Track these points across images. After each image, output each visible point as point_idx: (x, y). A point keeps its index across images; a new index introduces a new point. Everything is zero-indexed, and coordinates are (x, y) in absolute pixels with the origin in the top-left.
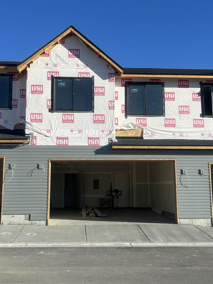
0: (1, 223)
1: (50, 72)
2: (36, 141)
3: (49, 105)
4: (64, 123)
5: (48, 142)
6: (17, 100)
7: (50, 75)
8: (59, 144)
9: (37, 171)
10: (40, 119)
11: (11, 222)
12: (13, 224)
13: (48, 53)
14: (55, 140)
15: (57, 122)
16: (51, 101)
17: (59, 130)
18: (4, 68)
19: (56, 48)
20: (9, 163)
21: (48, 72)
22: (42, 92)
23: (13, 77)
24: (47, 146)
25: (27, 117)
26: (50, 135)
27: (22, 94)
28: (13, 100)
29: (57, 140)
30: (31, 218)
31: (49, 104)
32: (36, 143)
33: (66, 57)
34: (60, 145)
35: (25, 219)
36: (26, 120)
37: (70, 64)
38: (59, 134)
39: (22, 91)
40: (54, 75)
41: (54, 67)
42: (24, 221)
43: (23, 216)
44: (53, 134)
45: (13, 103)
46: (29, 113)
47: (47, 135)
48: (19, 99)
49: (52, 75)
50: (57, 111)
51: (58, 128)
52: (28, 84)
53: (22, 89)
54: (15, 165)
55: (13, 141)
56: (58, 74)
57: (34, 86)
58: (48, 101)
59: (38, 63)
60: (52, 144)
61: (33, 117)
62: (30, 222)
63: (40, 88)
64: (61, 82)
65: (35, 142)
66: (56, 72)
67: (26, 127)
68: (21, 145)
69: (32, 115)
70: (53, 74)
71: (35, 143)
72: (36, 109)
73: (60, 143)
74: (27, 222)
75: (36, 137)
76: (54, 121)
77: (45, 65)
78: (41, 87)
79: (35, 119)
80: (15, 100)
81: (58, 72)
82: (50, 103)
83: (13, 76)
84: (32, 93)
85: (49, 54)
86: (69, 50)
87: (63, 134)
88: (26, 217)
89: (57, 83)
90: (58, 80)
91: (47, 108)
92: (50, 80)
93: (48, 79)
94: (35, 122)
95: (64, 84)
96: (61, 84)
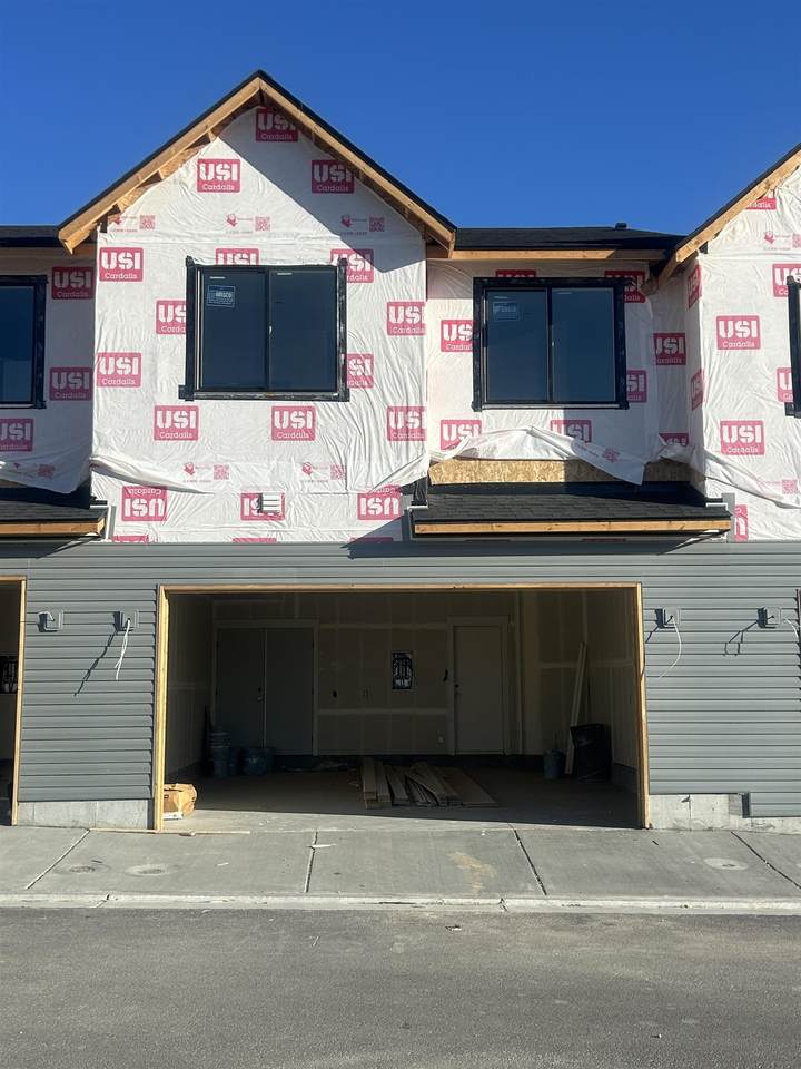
0: (647, 826)
1: (782, 267)
2: (747, 525)
3: (787, 391)
5: (791, 528)
6: (644, 373)
7: (782, 279)
9: (757, 634)
10: (754, 443)
11: (681, 821)
12: (688, 827)
13: (770, 196)
16: (790, 375)
18: (608, 257)
20: (658, 604)
21: (775, 267)
22: (756, 343)
23: (626, 289)
25: (710, 437)
26: (794, 500)
27: (660, 350)
28: (632, 373)
30: (752, 807)
31: (783, 386)
32: (747, 532)
35: (730, 813)
36: (706, 447)
39: (659, 340)
40: (795, 278)
41: (794, 246)
42: (725, 818)
43: (723, 798)
45: (631, 385)
46: (715, 421)
49: (790, 278)
53: (662, 331)
54: (680, 614)
55: (676, 526)
57: (726, 319)
58: (782, 375)
59: (738, 233)
61: (730, 436)
62: (748, 820)
63: (750, 327)
65: (743, 527)
69: (726, 428)
70: (794, 273)
71: (743, 533)
72: (738, 407)
75: (744, 508)
77: (762, 240)
78: (754, 323)
79: (738, 444)
80: (638, 373)
82: (787, 383)
84: (720, 347)
85: (774, 199)
88: (732, 803)
91: (780, 399)
92: (784, 296)
93: (776, 295)
94: (737, 454)
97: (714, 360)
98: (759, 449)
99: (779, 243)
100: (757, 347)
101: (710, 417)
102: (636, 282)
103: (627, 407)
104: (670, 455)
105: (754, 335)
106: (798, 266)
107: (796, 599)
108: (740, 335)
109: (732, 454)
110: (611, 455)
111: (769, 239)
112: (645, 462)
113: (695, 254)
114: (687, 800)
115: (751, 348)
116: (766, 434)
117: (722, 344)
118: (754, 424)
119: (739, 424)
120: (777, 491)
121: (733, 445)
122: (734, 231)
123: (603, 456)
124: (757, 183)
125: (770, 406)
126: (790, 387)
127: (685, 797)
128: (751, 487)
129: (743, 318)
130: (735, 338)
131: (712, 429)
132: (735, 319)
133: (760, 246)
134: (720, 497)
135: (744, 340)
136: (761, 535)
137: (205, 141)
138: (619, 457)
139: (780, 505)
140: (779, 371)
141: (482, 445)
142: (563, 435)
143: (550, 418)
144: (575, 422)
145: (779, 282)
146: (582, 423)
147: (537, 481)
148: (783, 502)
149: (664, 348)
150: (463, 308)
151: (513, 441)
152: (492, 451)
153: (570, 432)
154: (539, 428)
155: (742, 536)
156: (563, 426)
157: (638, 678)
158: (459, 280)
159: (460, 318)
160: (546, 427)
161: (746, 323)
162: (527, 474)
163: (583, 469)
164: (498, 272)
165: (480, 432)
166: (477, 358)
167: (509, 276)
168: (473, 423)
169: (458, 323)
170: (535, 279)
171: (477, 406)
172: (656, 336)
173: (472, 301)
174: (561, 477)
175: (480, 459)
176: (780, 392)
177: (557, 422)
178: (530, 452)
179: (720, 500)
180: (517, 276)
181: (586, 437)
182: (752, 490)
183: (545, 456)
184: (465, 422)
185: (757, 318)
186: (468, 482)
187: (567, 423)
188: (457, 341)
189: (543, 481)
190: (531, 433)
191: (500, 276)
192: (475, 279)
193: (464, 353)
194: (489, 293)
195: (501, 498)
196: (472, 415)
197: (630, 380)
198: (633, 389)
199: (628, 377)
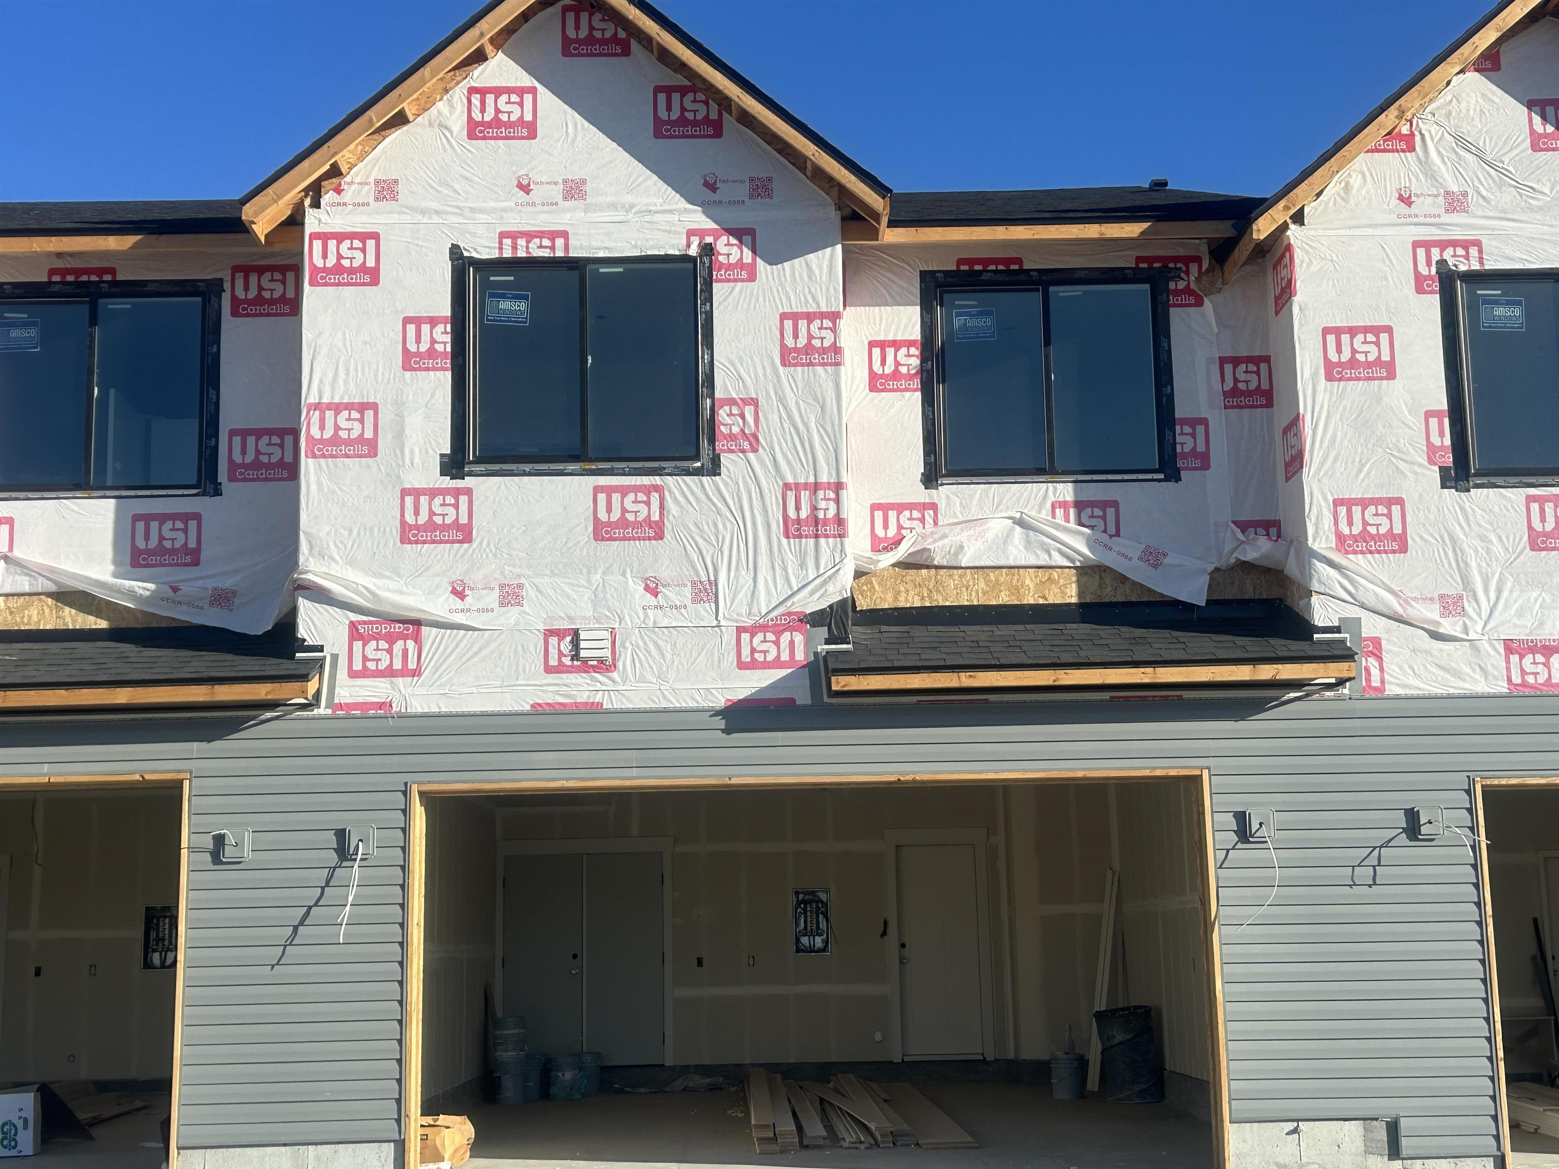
1: (1427, 245)
2: (1382, 670)
3: (1442, 448)
5: (1457, 674)
7: (1429, 264)
8: (1524, 684)
9: (1408, 851)
10: (1391, 535)
13: (1405, 130)
14: (1495, 657)
15: (1497, 548)
16: (1446, 421)
17: (1515, 595)
18: (1142, 233)
19: (1449, 98)
21: (1416, 245)
22: (1389, 370)
24: (1450, 697)
25: (1317, 526)
26: (1460, 627)
27: (1229, 384)
28: (1184, 421)
29: (1508, 661)
30: (1404, 1142)
31: (1436, 440)
32: (1383, 682)
33: (1516, 152)
35: (1367, 1152)
36: (1310, 542)
37: (1547, 191)
38: (1515, 620)
39: (1228, 368)
40: (1451, 262)
41: (1447, 211)
42: (1360, 1159)
43: (1354, 1129)
44: (1481, 623)
45: (1184, 442)
46: (1325, 499)
47: (1447, 627)
48: (1217, 418)
49: (1442, 263)
50: (1493, 480)
51: (1509, 585)
52: (1301, 325)
54: (1275, 819)
56: (1474, 252)
57: (1338, 332)
58: (1433, 422)
59: (1354, 192)
60: (1482, 688)
61: (1350, 524)
63: (1377, 344)
64: (1497, 303)
65: (1375, 672)
66: (1466, 245)
67: (1315, 586)
69: (1342, 511)
70: (1448, 255)
71: (1376, 683)
72: (1362, 475)
76: (1478, 543)
77: (1395, 201)
78: (1384, 337)
79: (1364, 536)
80: (1194, 422)
81: (1478, 244)
82: (1442, 435)
84: (1329, 377)
85: (1412, 135)
86: (1530, 105)
87: (1542, 624)
88: (1370, 1135)
89: (1473, 307)
90: (1479, 292)
91: (1431, 461)
92: (1431, 292)
93: (1420, 290)
94: (1362, 552)
95: (1517, 312)
96: (1499, 311)
97: (1319, 399)
98: (1400, 543)
99: (1422, 206)
100: (1391, 375)
101: (1317, 495)
102: (1187, 273)
103: (1178, 479)
104: (1250, 555)
105: (1386, 357)
106: (1454, 244)
107: (1468, 792)
108: (1361, 357)
109: (1355, 552)
110: (1153, 557)
111: (1406, 200)
112: (1210, 568)
113: (1284, 227)
114: (1295, 1131)
115: (1381, 378)
116: (1409, 519)
117: (1333, 372)
118: (1389, 502)
119: (1364, 503)
120: (1430, 613)
121: (1355, 538)
122: (1347, 188)
123: (1140, 558)
124: (1382, 109)
125: (1415, 473)
126: (1447, 441)
127: (1291, 1126)
128: (1389, 608)
129: (1366, 330)
130: (1353, 363)
131: (1320, 512)
132: (1353, 331)
133: (1391, 211)
134: (1336, 624)
135: (1368, 365)
136: (1406, 686)
137: (479, 57)
138: (1166, 561)
139: (1436, 636)
140: (1429, 414)
141: (940, 544)
142: (1072, 525)
143: (1051, 498)
144: (1092, 504)
145: (1424, 270)
146: (1104, 505)
147: (1032, 601)
148: (1441, 630)
149: (1236, 381)
150: (905, 321)
151: (990, 536)
152: (956, 554)
153: (1084, 519)
154: (1033, 513)
155: (1376, 689)
156: (1072, 512)
157: (1208, 927)
158: (895, 274)
159: (899, 338)
160: (1045, 514)
161: (1370, 337)
162: (1015, 590)
163: (1108, 581)
164: (960, 262)
165: (936, 523)
166: (928, 401)
167: (978, 267)
168: (923, 507)
169: (897, 345)
170: (1021, 271)
171: (930, 479)
172: (1223, 361)
173: (918, 308)
174: (1070, 595)
175: (937, 567)
176: (1432, 450)
177: (1064, 505)
178: (1018, 554)
179: (1338, 630)
180: (992, 267)
181: (1112, 530)
182: (1391, 613)
183: (1044, 560)
184: (911, 507)
185: (1389, 330)
186: (917, 604)
187: (1080, 505)
188: (896, 375)
189: (1041, 601)
190: (1020, 523)
191: (964, 268)
192: (923, 274)
193: (907, 394)
194: (946, 296)
195: (972, 631)
196: (922, 495)
197: (1182, 434)
198: (1187, 449)
199: (1178, 428)
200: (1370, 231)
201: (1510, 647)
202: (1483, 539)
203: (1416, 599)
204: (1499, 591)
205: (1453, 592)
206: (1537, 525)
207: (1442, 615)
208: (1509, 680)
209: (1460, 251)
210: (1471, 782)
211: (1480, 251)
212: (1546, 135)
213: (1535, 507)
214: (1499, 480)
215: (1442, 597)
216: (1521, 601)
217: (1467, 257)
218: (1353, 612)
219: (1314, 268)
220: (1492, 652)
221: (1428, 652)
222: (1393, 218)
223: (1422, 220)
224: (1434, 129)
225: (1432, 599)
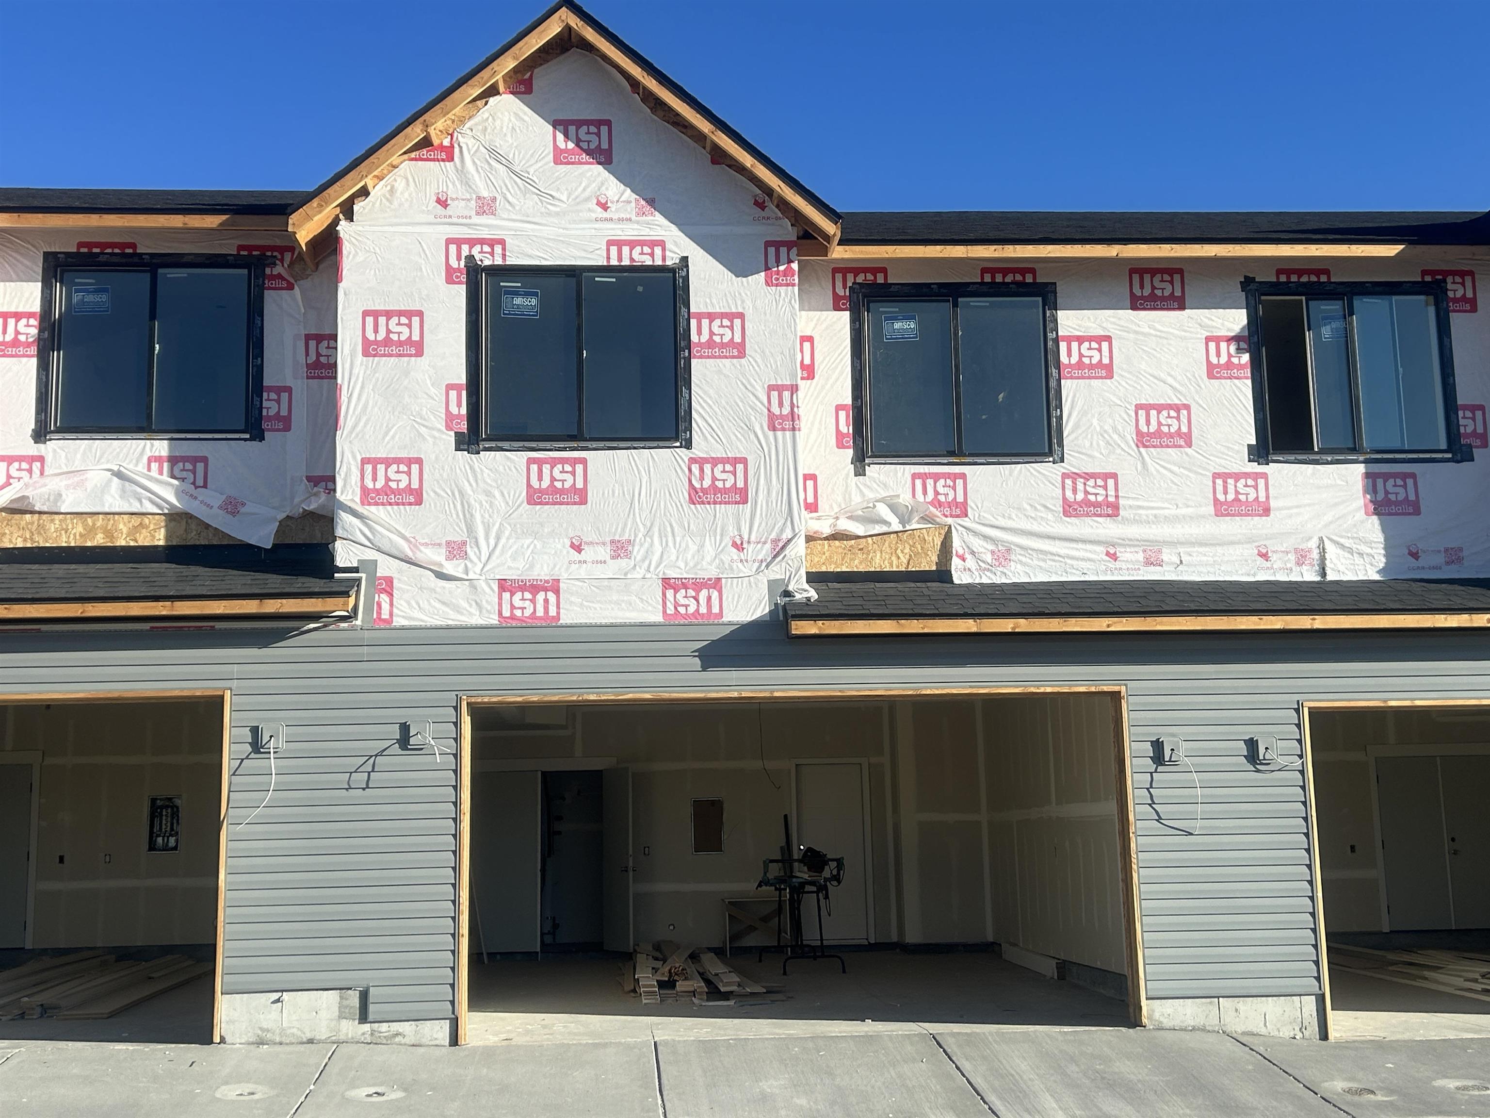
0: (217, 1039)
1: (459, 242)
2: (391, 605)
3: (459, 416)
4: (538, 507)
5: (457, 609)
6: (289, 390)
7: (459, 258)
8: (513, 617)
9: (400, 760)
10: (409, 490)
11: (268, 1031)
12: (278, 1040)
13: (446, 142)
14: (490, 593)
15: (499, 501)
16: (464, 393)
17: (511, 541)
18: (221, 224)
19: (486, 115)
20: (253, 719)
22: (418, 348)
23: (268, 271)
24: (448, 628)
25: (345, 480)
26: (461, 568)
27: (313, 357)
28: (271, 389)
29: (500, 598)
30: (372, 1008)
31: (454, 410)
32: (391, 614)
33: (539, 164)
34: (518, 619)
35: (341, 1017)
36: (338, 494)
37: (564, 198)
38: (510, 563)
39: (312, 344)
40: (478, 257)
41: (478, 214)
42: (334, 1023)
43: (332, 996)
44: (481, 566)
45: (270, 407)
46: (354, 457)
47: (449, 568)
48: (300, 386)
49: (470, 258)
50: (500, 444)
51: (507, 533)
52: (344, 309)
53: (313, 331)
54: (284, 732)
55: (272, 606)
56: (498, 249)
57: (376, 314)
58: (453, 394)
59: (398, 194)
60: (476, 620)
61: (375, 479)
62: (366, 1027)
63: (409, 326)
64: (517, 294)
65: (385, 607)
66: (492, 243)
67: (339, 532)
68: (312, 626)
69: (369, 468)
70: (476, 251)
71: (385, 615)
72: (388, 438)
73: (518, 613)
74: (352, 1028)
75: (389, 581)
76: (483, 498)
77: (433, 204)
78: (416, 320)
79: (386, 490)
80: (279, 390)
81: (502, 242)
82: (459, 405)
83: (268, 265)
84: (366, 353)
85: (452, 146)
86: (555, 124)
87: (532, 566)
88: (345, 1003)
89: (497, 296)
90: (502, 284)
91: (448, 427)
92: (460, 283)
93: (449, 280)
94: (383, 504)
95: (534, 302)
96: (518, 301)
97: (356, 371)
98: (417, 497)
99: (456, 208)
100: (420, 353)
101: (348, 454)
102: (282, 260)
103: (262, 439)
104: (312, 507)
105: (416, 337)
106: (482, 242)
107: (455, 708)
108: (394, 337)
109: (376, 504)
110: (232, 507)
111: (443, 203)
112: (281, 516)
113: (336, 222)
114: (278, 1001)
115: (411, 356)
116: (425, 476)
117: (370, 349)
118: (409, 462)
119: (388, 462)
120: (436, 556)
121: (377, 492)
122: (392, 191)
123: (220, 507)
124: (409, 123)
125: (435, 438)
126: (464, 411)
127: (276, 996)
128: (398, 549)
129: (400, 313)
130: (387, 342)
131: (348, 470)
132: (389, 314)
133: (429, 212)
134: (355, 565)
135: (400, 343)
136: (411, 618)
138: (243, 510)
139: (440, 576)
140: (450, 387)
141: (39, 491)
142: (165, 477)
143: (148, 453)
144: (184, 459)
145: (454, 263)
146: (195, 460)
147: (123, 543)
148: (445, 571)
149: (319, 355)
150: (27, 295)
151: (89, 486)
152: (56, 501)
153: (177, 472)
154: (131, 467)
155: (385, 621)
156: (166, 465)
157: (217, 826)
158: (21, 254)
159: (20, 310)
160: (142, 467)
161: (404, 320)
162: (108, 534)
163: (193, 526)
164: (80, 245)
165: (42, 473)
166: (44, 366)
167: (96, 250)
168: (32, 459)
169: (18, 316)
170: (135, 254)
171: (40, 434)
173: (40, 284)
174: (160, 539)
175: (40, 513)
176: (450, 418)
177: (159, 459)
178: (114, 501)
179: (356, 570)
180: (109, 251)
181: (200, 482)
182: (402, 556)
183: (136, 507)
184: (20, 459)
185: (420, 314)
186: (20, 545)
187: (173, 460)
188: (15, 343)
189: (132, 544)
190: (119, 475)
191: (84, 250)
192: (46, 255)
193: (25, 360)
194: (66, 275)
195: (59, 570)
196: (32, 449)
197: (268, 400)
198: (272, 413)
199: (265, 395)
200: (410, 229)
201: (504, 585)
202: (488, 494)
203: (426, 544)
204: (498, 538)
205: (459, 539)
206: (535, 483)
207: (448, 559)
208: (500, 613)
209: (487, 248)
210: (459, 700)
211: (504, 249)
212: (566, 150)
213: (534, 468)
214: (506, 445)
215: (448, 543)
216: (515, 547)
217: (492, 254)
218: (370, 555)
219: (360, 258)
220: (487, 590)
221: (433, 590)
222: (431, 218)
223: (455, 220)
224: (471, 142)
225: (439, 545)
